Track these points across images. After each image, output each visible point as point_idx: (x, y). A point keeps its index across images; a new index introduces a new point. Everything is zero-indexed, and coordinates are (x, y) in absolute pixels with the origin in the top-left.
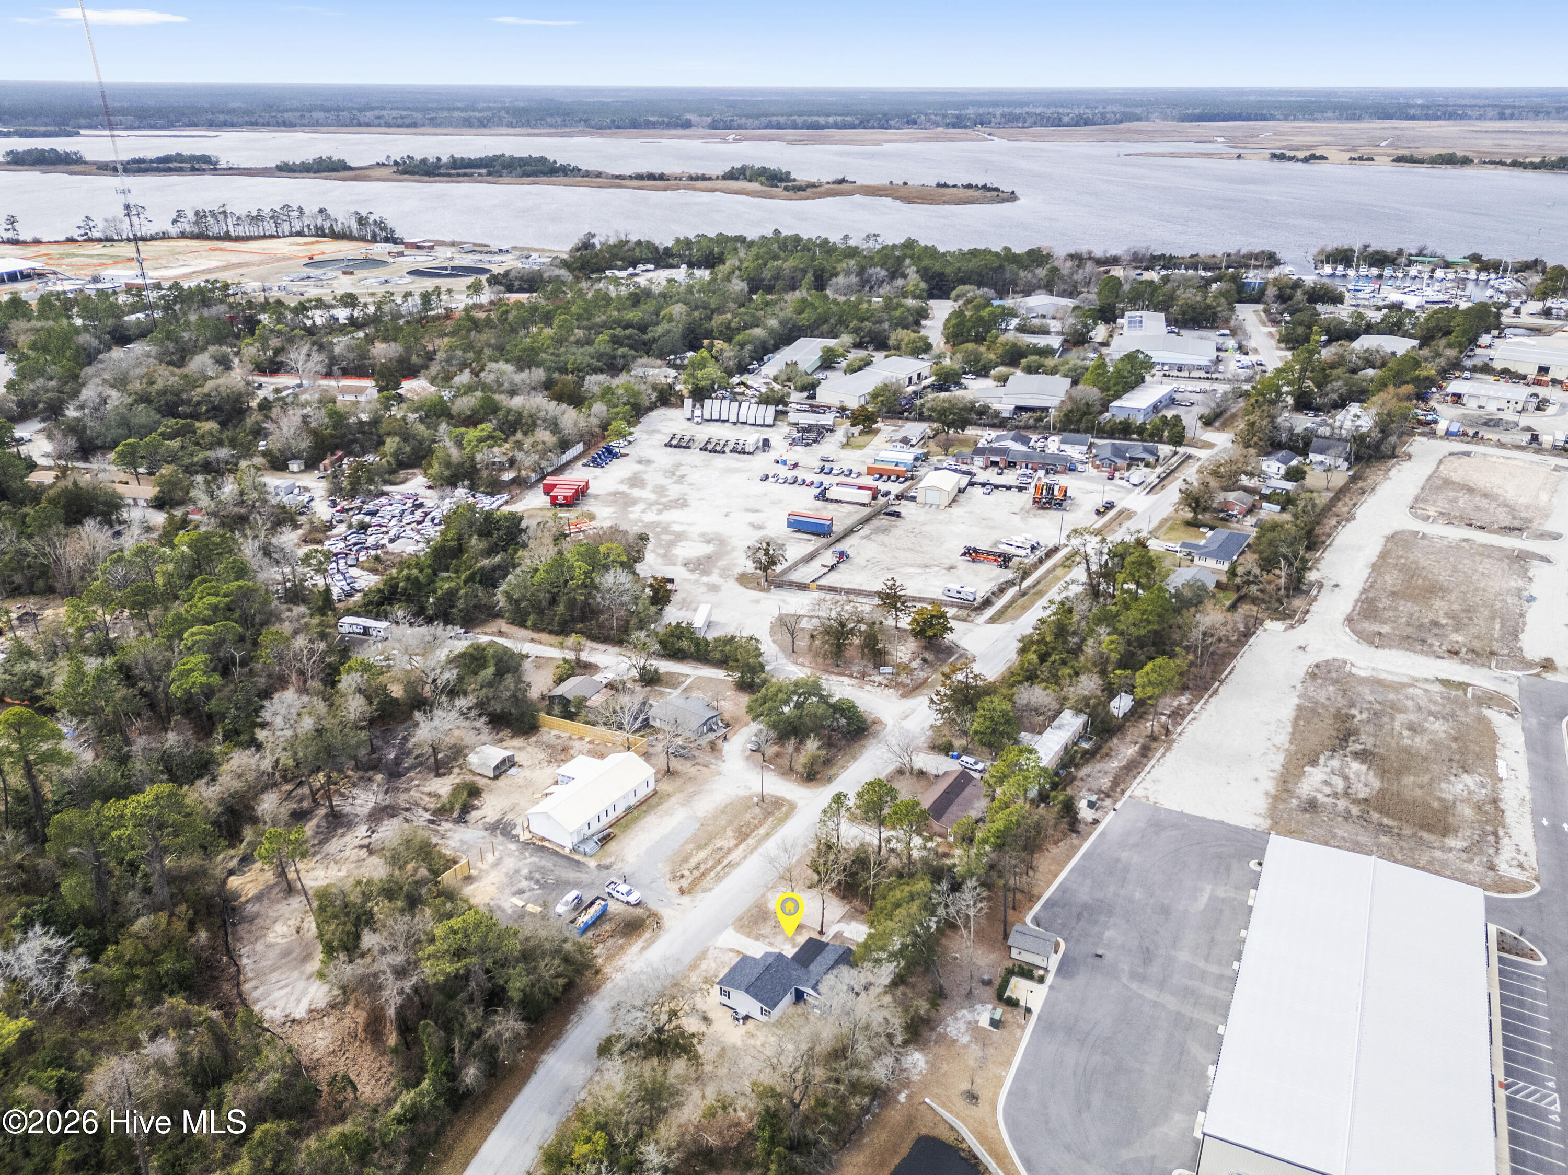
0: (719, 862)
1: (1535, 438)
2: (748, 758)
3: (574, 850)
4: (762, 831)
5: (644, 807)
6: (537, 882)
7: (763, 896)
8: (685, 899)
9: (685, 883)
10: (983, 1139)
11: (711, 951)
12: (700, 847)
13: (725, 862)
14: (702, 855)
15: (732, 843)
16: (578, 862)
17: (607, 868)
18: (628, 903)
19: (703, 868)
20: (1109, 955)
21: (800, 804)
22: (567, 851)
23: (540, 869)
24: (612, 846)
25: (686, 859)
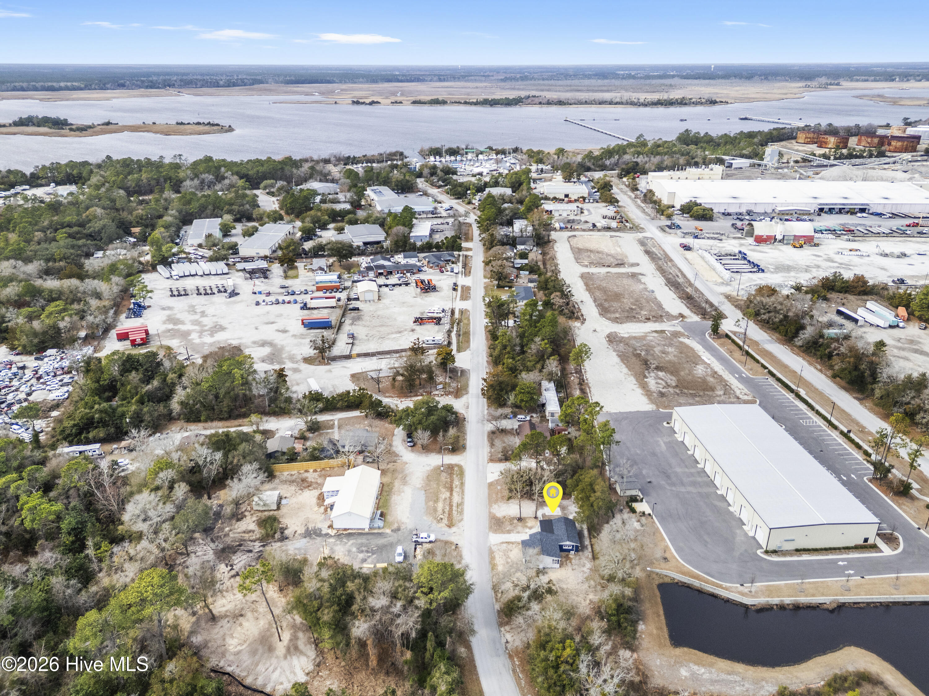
0: (451, 506)
1: (594, 225)
2: (412, 451)
3: (370, 528)
4: (456, 482)
5: (384, 493)
6: (367, 552)
7: (490, 513)
8: (454, 529)
9: (445, 521)
11: (493, 548)
12: (436, 501)
13: (455, 505)
14: (440, 506)
15: (448, 494)
16: (378, 533)
17: (398, 529)
18: (430, 542)
19: (447, 510)
20: (653, 480)
21: (462, 463)
22: (367, 530)
23: (362, 545)
24: (389, 518)
25: (435, 510)
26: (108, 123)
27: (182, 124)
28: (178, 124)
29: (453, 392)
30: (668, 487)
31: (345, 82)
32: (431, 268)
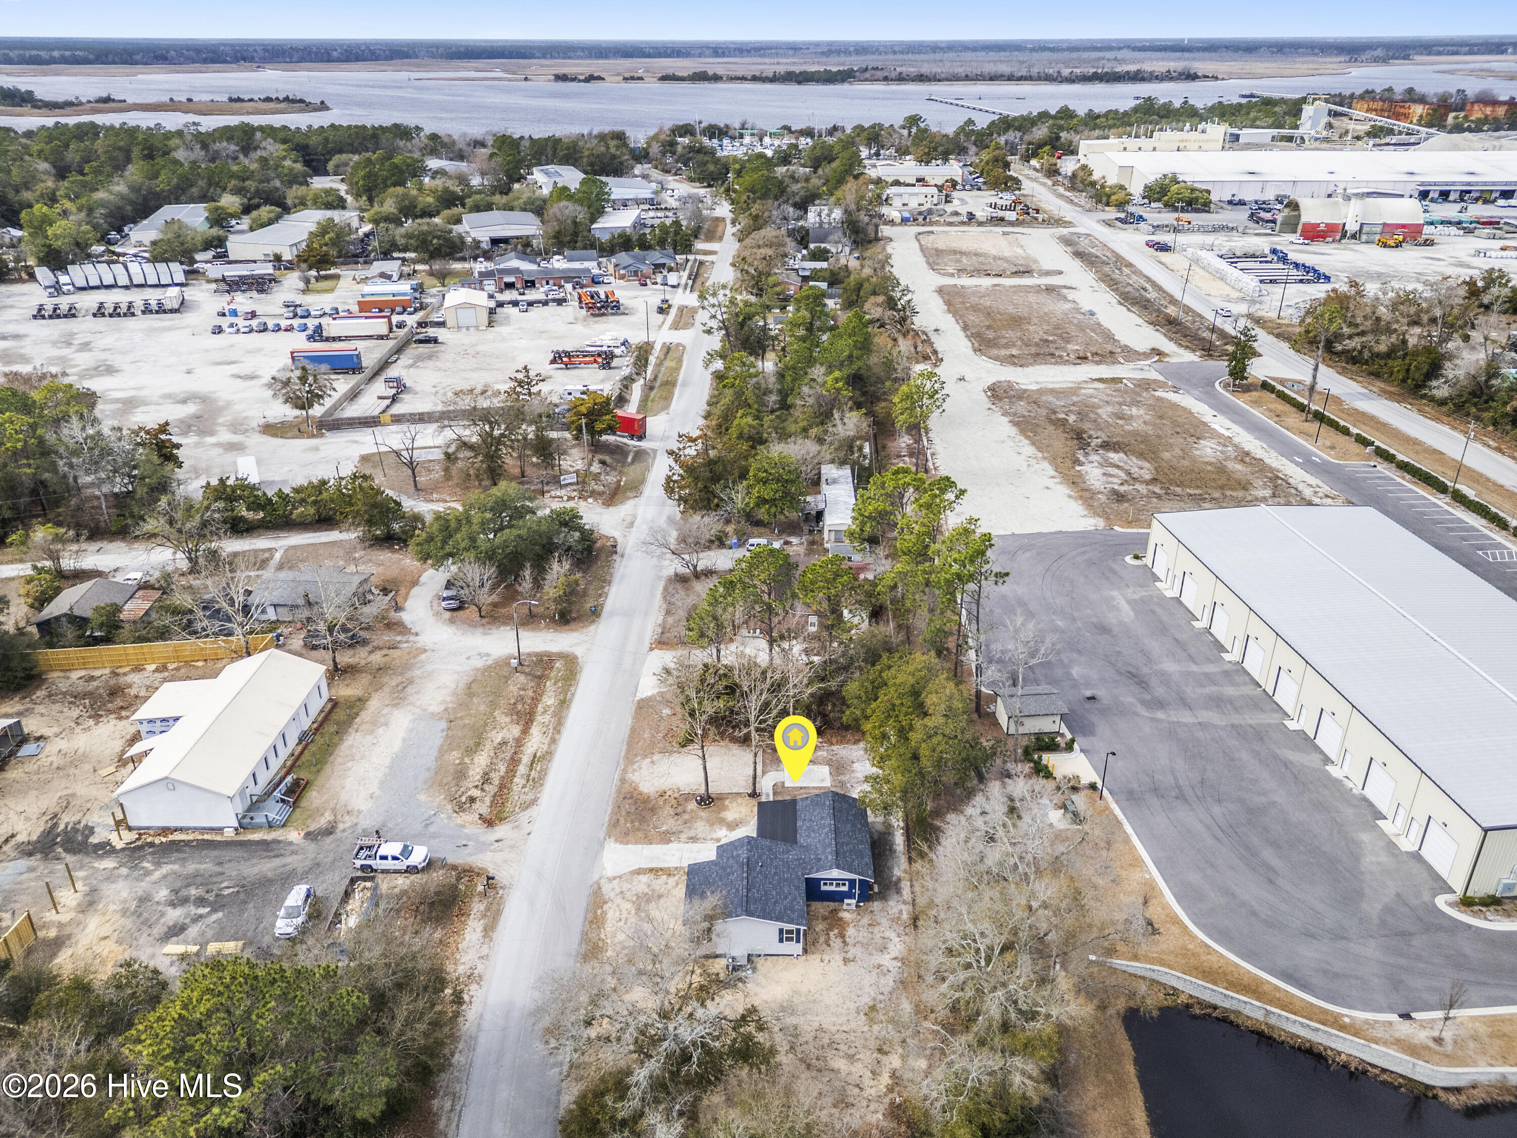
0: (514, 762)
2: (452, 621)
3: (242, 826)
4: (550, 699)
5: (331, 728)
6: (201, 901)
7: (623, 780)
8: (501, 831)
9: (483, 807)
10: (1210, 974)
11: (606, 888)
12: (472, 750)
13: (526, 759)
14: (481, 760)
15: (516, 731)
16: (264, 843)
17: (329, 831)
18: (411, 870)
19: (496, 778)
21: (579, 652)
22: (229, 834)
23: (192, 880)
24: (313, 798)
25: (461, 774)
26: (107, 100)
27: (239, 100)
28: (231, 100)
29: (601, 494)
30: (1144, 712)
31: (552, 57)
32: (622, 277)
